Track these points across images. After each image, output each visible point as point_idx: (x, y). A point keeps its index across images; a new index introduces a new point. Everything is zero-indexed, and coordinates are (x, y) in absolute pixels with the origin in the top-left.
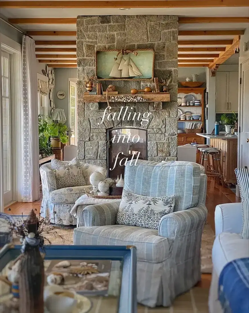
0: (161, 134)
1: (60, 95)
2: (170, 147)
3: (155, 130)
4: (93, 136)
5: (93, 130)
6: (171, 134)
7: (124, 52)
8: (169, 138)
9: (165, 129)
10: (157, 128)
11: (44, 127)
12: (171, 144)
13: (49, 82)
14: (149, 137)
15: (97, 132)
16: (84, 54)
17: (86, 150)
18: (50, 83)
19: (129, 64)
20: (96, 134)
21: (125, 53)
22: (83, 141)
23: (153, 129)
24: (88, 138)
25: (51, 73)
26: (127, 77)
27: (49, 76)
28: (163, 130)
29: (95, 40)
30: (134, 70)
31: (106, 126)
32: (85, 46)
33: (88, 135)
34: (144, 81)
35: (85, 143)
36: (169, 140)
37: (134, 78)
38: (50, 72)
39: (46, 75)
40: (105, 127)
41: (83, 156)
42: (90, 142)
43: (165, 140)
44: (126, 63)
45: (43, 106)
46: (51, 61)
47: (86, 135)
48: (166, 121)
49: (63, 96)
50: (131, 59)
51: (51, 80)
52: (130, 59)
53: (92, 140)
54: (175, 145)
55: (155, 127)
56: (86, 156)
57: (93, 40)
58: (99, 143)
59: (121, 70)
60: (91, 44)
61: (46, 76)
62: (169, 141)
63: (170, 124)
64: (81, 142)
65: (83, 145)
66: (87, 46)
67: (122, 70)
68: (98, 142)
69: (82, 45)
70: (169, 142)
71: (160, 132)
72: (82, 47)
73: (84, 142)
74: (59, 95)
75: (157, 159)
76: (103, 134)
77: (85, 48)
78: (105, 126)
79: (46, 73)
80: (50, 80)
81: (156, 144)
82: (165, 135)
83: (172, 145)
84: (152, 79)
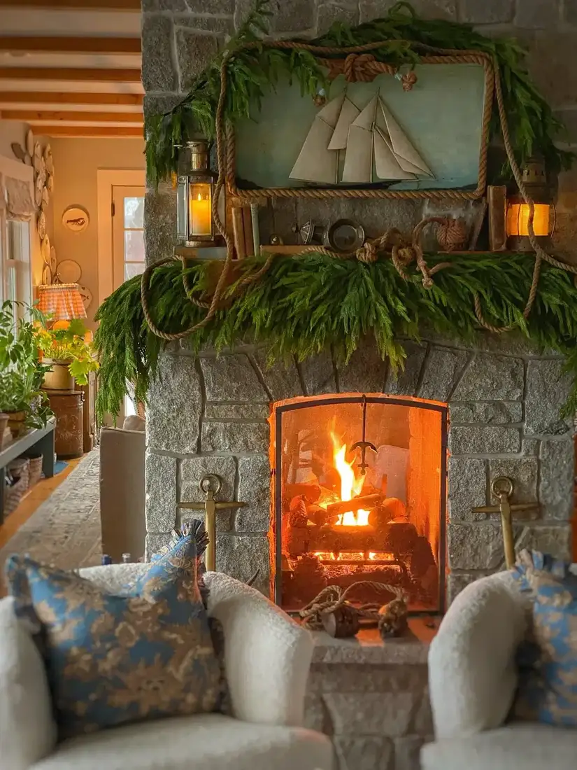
0: (505, 426)
1: (71, 221)
2: (544, 482)
3: (480, 409)
4: (213, 432)
5: (215, 407)
6: (546, 425)
7: (359, 69)
8: (539, 442)
9: (523, 405)
10: (489, 402)
11: (22, 344)
12: (548, 468)
13: (35, 181)
14: (454, 438)
15: (233, 415)
16: (175, 77)
17: (183, 492)
18: (40, 184)
19: (375, 127)
20: (228, 425)
21: (362, 72)
22: (171, 454)
23: (471, 406)
24: (194, 444)
25: (43, 154)
26: (364, 181)
27: (36, 164)
28: (516, 410)
29: (225, 16)
30: (396, 150)
31: (271, 391)
32: (179, 42)
33: (190, 429)
34: (436, 202)
35: (178, 461)
36: (537, 453)
37: (396, 187)
38: (38, 150)
39: (27, 159)
40: (266, 396)
41: (169, 517)
42: (200, 459)
43: (523, 453)
44: (363, 120)
45: (17, 258)
46: (40, 115)
47: (184, 430)
48: (525, 371)
49: (82, 224)
50: (384, 103)
51: (42, 175)
52: (379, 101)
53: (210, 449)
54: (566, 473)
55: (479, 395)
56: (182, 519)
57: (216, 16)
58: (240, 462)
59: (340, 153)
60: (206, 32)
61: (24, 162)
62: (540, 457)
63: (545, 384)
64: (164, 458)
65: (173, 471)
66: (187, 41)
67: (345, 149)
68: (235, 459)
69: (168, 35)
70: (539, 461)
71: (503, 419)
72: (169, 48)
73: (174, 460)
74: (68, 221)
75: (487, 533)
76: (255, 425)
77: (181, 52)
78: (266, 390)
79: (25, 154)
80: (38, 174)
81: (482, 471)
82: (520, 430)
83: (553, 475)
84: (478, 192)
